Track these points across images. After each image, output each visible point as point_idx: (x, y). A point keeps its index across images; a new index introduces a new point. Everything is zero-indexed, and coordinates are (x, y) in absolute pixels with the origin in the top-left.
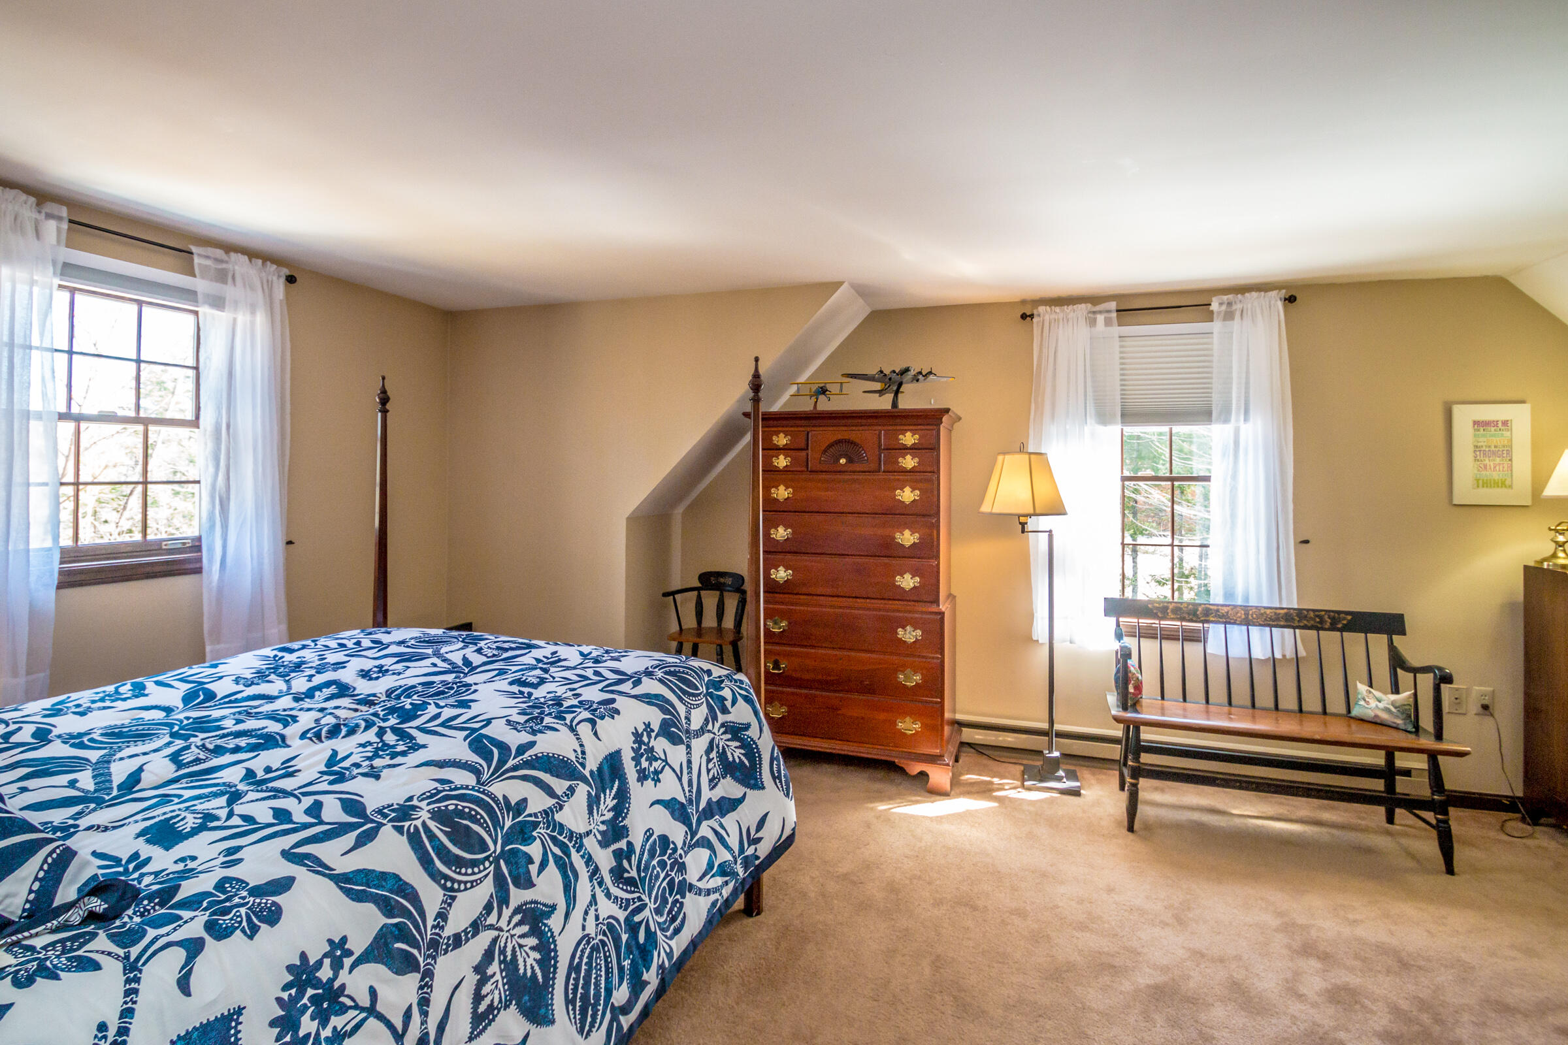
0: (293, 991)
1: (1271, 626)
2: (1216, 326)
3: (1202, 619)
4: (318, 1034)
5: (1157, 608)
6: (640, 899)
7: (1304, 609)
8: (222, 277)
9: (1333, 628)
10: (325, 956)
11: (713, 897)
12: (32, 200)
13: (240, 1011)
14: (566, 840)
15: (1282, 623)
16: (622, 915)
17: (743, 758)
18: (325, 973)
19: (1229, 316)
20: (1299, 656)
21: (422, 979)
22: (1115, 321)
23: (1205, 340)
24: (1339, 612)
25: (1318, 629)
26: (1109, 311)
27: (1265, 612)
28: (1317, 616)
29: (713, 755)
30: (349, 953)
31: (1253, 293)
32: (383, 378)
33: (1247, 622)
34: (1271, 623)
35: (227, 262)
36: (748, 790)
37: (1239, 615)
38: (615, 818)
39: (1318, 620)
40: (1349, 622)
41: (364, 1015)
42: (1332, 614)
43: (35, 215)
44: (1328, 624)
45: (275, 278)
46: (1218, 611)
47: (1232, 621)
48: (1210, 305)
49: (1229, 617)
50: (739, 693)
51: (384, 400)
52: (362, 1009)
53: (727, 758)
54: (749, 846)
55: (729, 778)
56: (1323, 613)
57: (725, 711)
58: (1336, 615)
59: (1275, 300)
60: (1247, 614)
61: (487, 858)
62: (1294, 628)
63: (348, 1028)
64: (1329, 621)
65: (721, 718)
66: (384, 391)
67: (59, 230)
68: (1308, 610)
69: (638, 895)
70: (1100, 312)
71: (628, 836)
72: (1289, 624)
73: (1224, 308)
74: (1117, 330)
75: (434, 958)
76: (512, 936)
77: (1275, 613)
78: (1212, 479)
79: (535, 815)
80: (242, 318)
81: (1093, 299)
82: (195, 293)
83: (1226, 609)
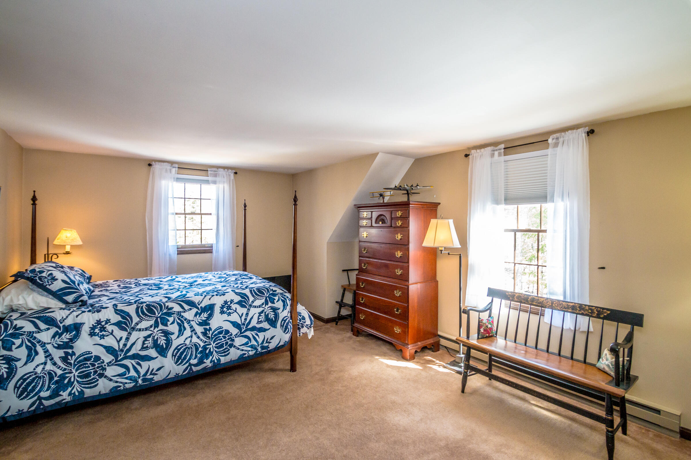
0: (96, 324)
1: (565, 311)
2: (550, 151)
3: (530, 303)
4: (98, 333)
5: (510, 295)
6: (210, 342)
7: (583, 305)
8: (215, 176)
9: (598, 317)
10: (105, 321)
11: (244, 352)
12: (170, 165)
13: (84, 323)
14: (183, 320)
15: (570, 310)
16: (202, 344)
17: (273, 318)
18: (103, 323)
19: (556, 145)
20: (589, 331)
21: (128, 334)
22: (503, 154)
23: (544, 159)
24: (603, 309)
25: (590, 316)
26: (500, 149)
27: (562, 304)
28: (591, 309)
29: (263, 314)
30: (110, 322)
31: (570, 131)
32: (245, 200)
33: (552, 308)
34: (564, 309)
35: (217, 171)
36: (271, 327)
37: (548, 303)
38: (206, 320)
39: (590, 311)
40: (608, 314)
41: (110, 334)
42: (599, 309)
43: (170, 168)
44: (596, 314)
45: (231, 174)
46: (538, 300)
47: (544, 306)
48: (548, 140)
49: (543, 304)
50: (281, 299)
51: (245, 206)
52: (110, 333)
53: (268, 317)
54: (266, 343)
55: (266, 322)
56: (594, 308)
57: (273, 303)
58: (601, 310)
59: (581, 133)
60: (552, 303)
61: (154, 316)
62: (577, 314)
63: (106, 335)
64: (597, 312)
65: (270, 304)
66: (245, 204)
67: (176, 170)
68: (586, 305)
69: (210, 341)
70: (496, 150)
71: (209, 325)
72: (573, 311)
73: (554, 141)
74: (503, 158)
75: (133, 331)
76: (157, 335)
77: (567, 305)
78: (547, 231)
79: (175, 312)
80: (221, 186)
81: (493, 144)
82: (208, 181)
83: (542, 299)
